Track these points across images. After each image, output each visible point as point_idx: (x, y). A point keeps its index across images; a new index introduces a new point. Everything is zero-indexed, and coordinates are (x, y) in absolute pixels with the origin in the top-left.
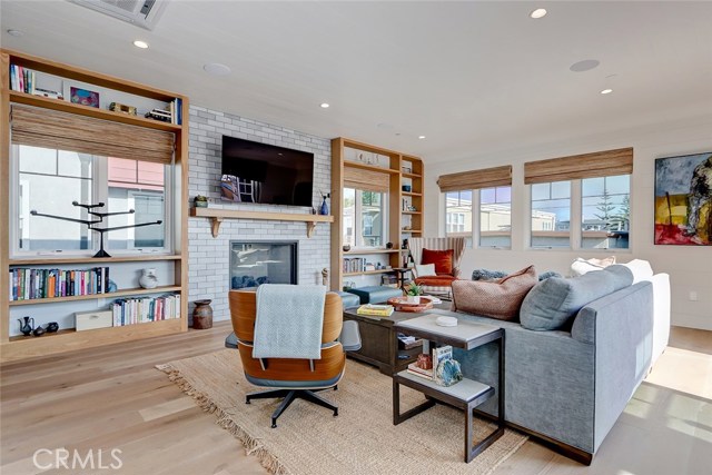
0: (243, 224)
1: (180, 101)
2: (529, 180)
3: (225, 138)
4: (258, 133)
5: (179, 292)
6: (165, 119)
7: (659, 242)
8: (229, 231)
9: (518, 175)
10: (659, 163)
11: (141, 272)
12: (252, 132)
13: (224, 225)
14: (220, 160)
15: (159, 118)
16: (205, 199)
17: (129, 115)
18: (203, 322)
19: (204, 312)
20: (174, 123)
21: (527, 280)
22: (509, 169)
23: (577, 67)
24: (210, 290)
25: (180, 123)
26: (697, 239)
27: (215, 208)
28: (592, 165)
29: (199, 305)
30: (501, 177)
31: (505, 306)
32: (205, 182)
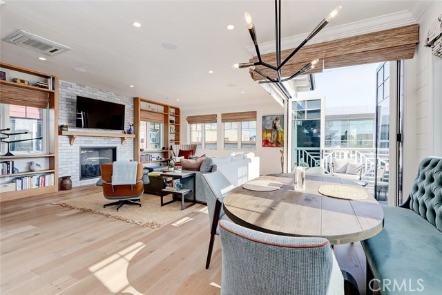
0: (87, 139)
1: (53, 79)
2: (223, 121)
3: (78, 97)
4: (94, 94)
5: (53, 173)
6: (45, 87)
7: (264, 146)
8: (79, 142)
9: (219, 119)
10: (264, 117)
11: (31, 163)
12: (92, 93)
13: (77, 139)
14: (75, 107)
15: (42, 87)
16: (67, 127)
17: (26, 84)
18: (67, 187)
19: (68, 182)
20: (50, 89)
21: (203, 158)
22: (215, 116)
23: (229, 85)
24: (69, 172)
25: (53, 89)
26: (274, 145)
27: (72, 131)
28: (244, 117)
29: (64, 178)
30: (212, 119)
31: (196, 166)
32: (66, 118)
